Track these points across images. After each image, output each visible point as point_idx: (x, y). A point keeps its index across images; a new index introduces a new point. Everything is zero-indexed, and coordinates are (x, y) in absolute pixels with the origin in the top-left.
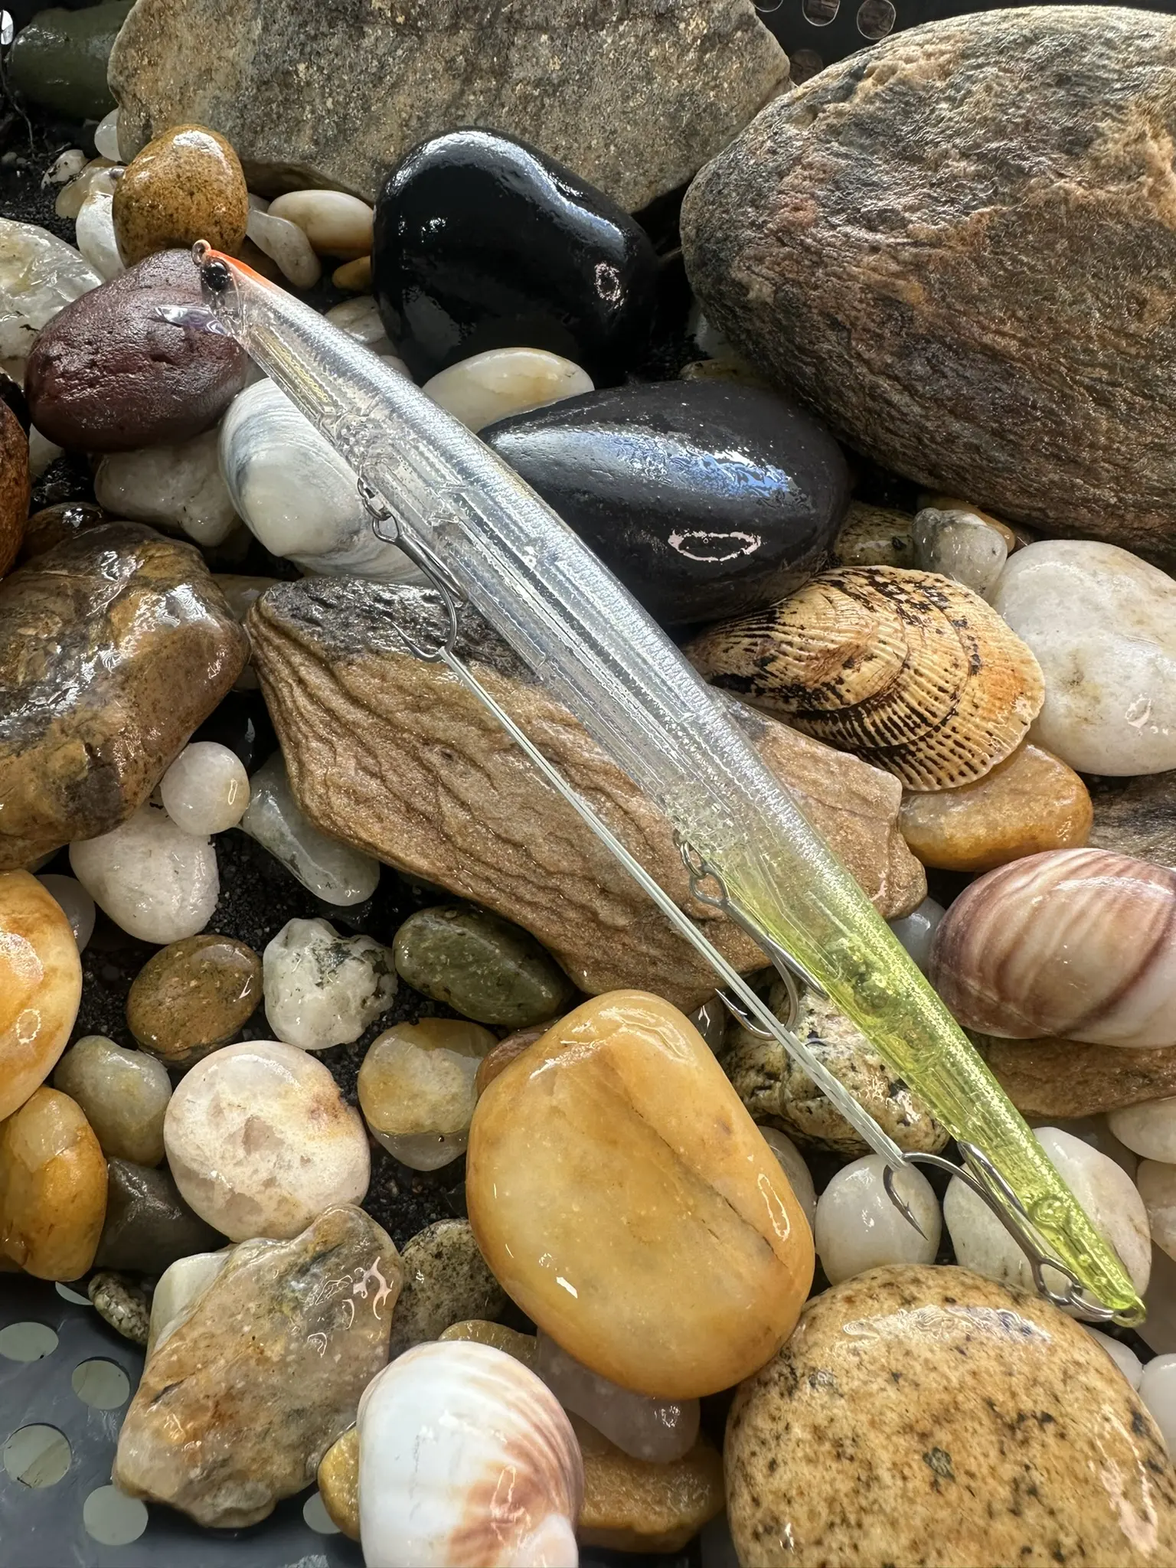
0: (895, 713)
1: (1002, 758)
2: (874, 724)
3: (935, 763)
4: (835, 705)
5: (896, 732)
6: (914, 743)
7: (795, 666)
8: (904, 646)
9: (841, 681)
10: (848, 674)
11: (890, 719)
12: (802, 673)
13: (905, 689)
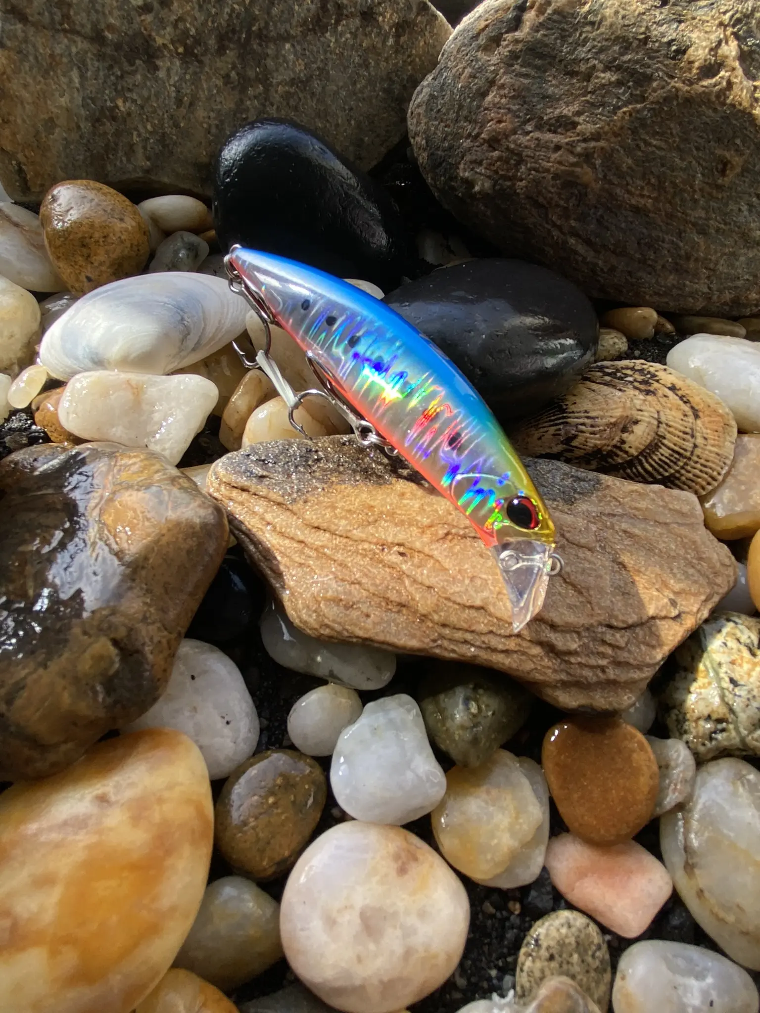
0: (662, 455)
1: (727, 468)
2: (651, 466)
3: (692, 481)
4: (622, 458)
5: (666, 467)
6: (678, 472)
7: (592, 438)
8: (652, 409)
9: (623, 442)
10: (625, 436)
11: (660, 460)
12: (598, 442)
13: (665, 438)
